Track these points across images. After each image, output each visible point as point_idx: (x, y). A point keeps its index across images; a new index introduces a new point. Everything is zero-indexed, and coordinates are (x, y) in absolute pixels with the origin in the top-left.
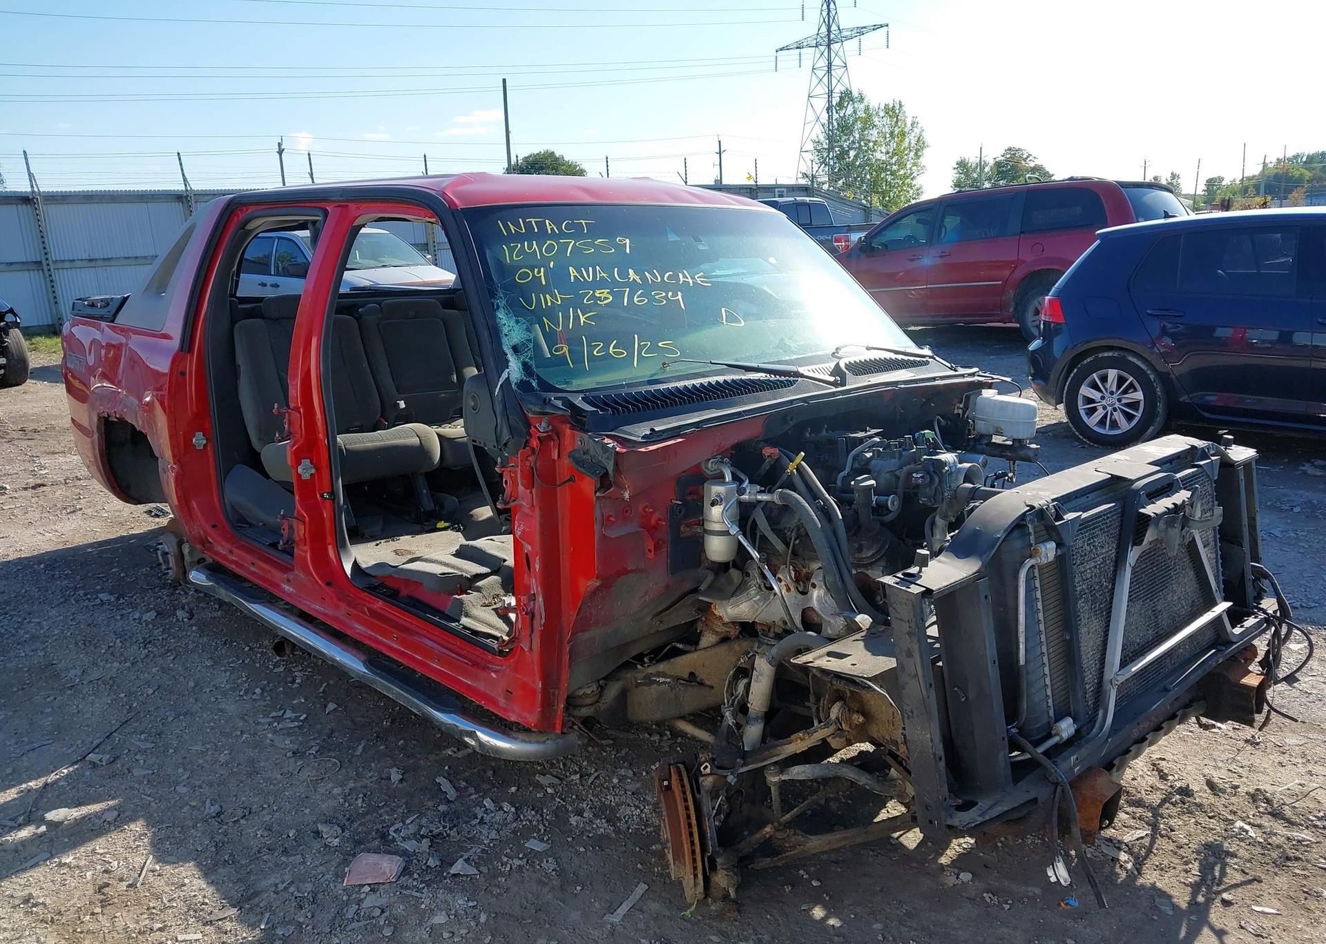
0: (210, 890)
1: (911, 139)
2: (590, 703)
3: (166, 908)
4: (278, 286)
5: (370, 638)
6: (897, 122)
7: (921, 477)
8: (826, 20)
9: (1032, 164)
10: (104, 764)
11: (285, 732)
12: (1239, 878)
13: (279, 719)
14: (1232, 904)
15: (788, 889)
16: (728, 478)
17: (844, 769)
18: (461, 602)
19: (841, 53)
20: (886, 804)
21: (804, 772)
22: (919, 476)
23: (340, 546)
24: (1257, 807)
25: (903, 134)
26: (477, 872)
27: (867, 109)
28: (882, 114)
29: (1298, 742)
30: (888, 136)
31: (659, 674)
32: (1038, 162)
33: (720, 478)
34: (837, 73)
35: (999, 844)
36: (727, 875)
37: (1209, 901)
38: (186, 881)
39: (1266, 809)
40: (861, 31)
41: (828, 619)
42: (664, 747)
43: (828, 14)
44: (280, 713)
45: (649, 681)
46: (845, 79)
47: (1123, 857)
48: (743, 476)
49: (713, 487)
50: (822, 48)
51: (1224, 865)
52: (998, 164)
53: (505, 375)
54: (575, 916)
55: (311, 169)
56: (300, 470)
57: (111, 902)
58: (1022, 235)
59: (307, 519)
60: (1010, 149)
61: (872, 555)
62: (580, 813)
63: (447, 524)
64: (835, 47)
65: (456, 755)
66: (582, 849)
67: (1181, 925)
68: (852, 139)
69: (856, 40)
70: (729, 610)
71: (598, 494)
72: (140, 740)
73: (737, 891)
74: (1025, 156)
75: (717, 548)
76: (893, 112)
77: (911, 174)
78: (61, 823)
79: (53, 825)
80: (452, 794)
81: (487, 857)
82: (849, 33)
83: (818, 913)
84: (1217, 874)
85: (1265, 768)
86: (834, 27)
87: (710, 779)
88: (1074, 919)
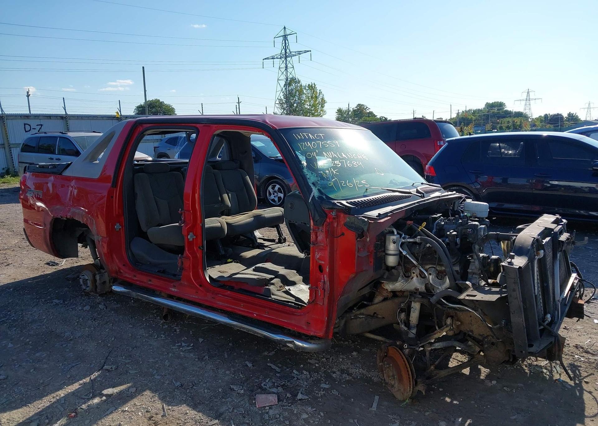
0: (200, 414)
1: (319, 99)
2: (337, 327)
3: (185, 423)
4: (60, 160)
5: (227, 307)
6: (313, 92)
7: (471, 231)
8: (284, 47)
9: (368, 111)
10: (113, 369)
11: (187, 351)
12: (586, 374)
13: (181, 346)
14: (589, 383)
15: (432, 392)
16: (396, 233)
17: (455, 343)
18: (269, 290)
19: (291, 62)
20: (450, 360)
21: (440, 345)
22: (470, 230)
23: (204, 269)
24: (579, 350)
25: (316, 97)
26: (308, 398)
27: (301, 85)
28: (307, 88)
29: (581, 328)
30: (310, 98)
31: (361, 314)
32: (371, 110)
33: (392, 233)
34: (290, 70)
35: (499, 370)
36: (423, 385)
37: (581, 382)
38: (188, 412)
39: (583, 351)
40: (299, 53)
41: (437, 287)
42: (351, 346)
43: (285, 45)
44: (180, 344)
45: (356, 317)
46: (293, 72)
47: (545, 371)
48: (401, 232)
49: (391, 237)
50: (283, 59)
51: (579, 371)
52: (354, 111)
53: (312, 194)
54: (357, 410)
55: (65, 105)
56: (189, 237)
57: (158, 423)
58: (396, 141)
59: (191, 258)
60: (359, 105)
61: (455, 261)
62: (334, 373)
63: (231, 260)
64: (289, 59)
65: (269, 355)
66: (344, 386)
67: (576, 391)
68: (295, 99)
69: (298, 56)
70: (390, 286)
71: (358, 239)
72: (123, 359)
73: (425, 392)
74: (365, 108)
75: (392, 261)
76: (312, 87)
77: (320, 114)
78: (112, 395)
79: (107, 396)
80: (278, 370)
81: (308, 392)
82: (294, 53)
83: (448, 400)
84: (578, 373)
85: (575, 337)
86: (288, 51)
87: (407, 350)
88: (539, 393)
